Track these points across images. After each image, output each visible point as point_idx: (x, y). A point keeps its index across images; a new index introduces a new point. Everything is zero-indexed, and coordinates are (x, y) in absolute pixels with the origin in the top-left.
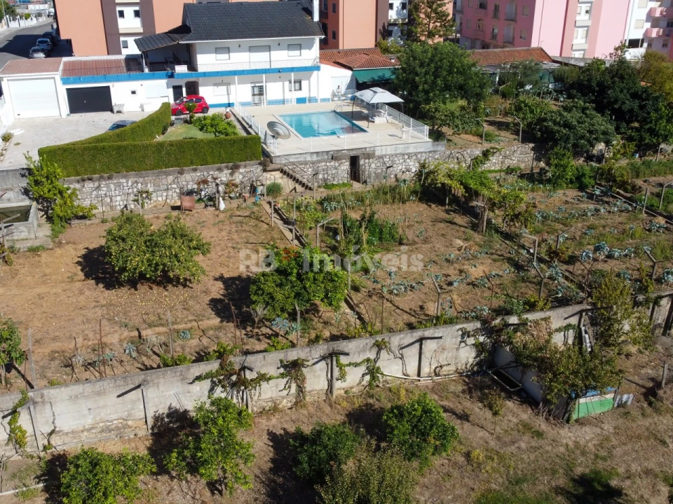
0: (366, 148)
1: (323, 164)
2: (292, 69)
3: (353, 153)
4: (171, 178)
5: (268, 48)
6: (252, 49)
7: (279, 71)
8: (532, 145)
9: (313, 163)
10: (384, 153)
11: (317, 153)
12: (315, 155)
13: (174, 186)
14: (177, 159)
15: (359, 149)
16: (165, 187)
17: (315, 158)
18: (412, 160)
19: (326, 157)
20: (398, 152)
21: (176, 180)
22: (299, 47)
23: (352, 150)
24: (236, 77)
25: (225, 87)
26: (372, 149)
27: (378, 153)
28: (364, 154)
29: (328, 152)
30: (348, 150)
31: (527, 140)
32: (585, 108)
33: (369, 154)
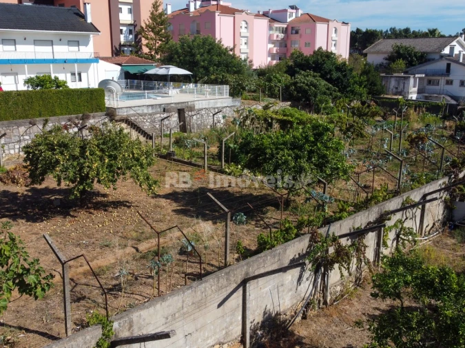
0: (188, 102)
1: (158, 115)
2: (76, 61)
3: (179, 107)
4: (22, 129)
5: (51, 43)
6: (37, 42)
7: (65, 61)
8: (289, 103)
9: (150, 115)
10: (201, 107)
11: (152, 106)
12: (150, 108)
13: (27, 137)
14: (25, 110)
15: (183, 103)
16: (17, 138)
17: (150, 111)
19: (159, 110)
20: (211, 106)
21: (28, 132)
22: (78, 43)
23: (178, 103)
24: (26, 66)
25: (13, 77)
26: (192, 103)
27: (197, 107)
28: (187, 107)
29: (160, 105)
30: (175, 103)
31: (284, 100)
32: (314, 76)
33: (191, 107)
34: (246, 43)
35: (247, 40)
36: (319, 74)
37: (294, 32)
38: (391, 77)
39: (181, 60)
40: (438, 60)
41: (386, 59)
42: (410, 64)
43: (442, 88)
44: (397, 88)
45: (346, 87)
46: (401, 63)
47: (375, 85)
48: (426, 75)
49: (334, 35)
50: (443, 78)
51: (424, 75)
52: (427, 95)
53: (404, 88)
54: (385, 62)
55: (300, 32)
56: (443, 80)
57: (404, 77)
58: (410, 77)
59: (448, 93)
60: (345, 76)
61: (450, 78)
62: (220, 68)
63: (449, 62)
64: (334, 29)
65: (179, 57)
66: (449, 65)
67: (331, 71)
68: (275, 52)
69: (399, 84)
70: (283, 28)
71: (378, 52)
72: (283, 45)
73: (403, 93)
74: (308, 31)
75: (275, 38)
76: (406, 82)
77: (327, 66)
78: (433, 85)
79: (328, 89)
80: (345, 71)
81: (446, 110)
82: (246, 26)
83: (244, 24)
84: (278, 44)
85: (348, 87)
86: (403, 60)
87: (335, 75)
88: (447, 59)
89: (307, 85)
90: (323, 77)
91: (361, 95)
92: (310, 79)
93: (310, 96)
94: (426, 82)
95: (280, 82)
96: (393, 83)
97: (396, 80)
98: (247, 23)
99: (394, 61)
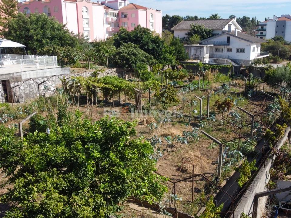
0: (13, 74)
3: (3, 78)
8: (115, 69)
10: (28, 77)
15: (8, 74)
18: (50, 82)
20: (39, 76)
23: (2, 75)
26: (18, 74)
27: (23, 78)
28: (13, 78)
31: (111, 67)
32: (135, 47)
33: (16, 78)
34: (87, 23)
35: (88, 21)
36: (139, 45)
37: (123, 16)
38: (191, 47)
39: (17, 34)
40: (221, 35)
41: (187, 34)
42: (203, 38)
43: (225, 54)
44: (195, 55)
45: (159, 55)
46: (197, 37)
47: (181, 53)
48: (214, 45)
49: (151, 18)
50: (225, 47)
51: (213, 45)
52: (215, 59)
53: (200, 55)
54: (186, 36)
55: (127, 16)
56: (225, 48)
57: (200, 47)
58: (204, 47)
59: (230, 58)
60: (158, 47)
61: (230, 47)
62: (53, 41)
63: (229, 36)
64: (151, 14)
65: (15, 32)
66: (229, 38)
67: (147, 43)
68: (111, 30)
69: (196, 52)
70: (116, 13)
71: (181, 30)
72: (117, 25)
73: (200, 58)
74: (133, 16)
75: (110, 20)
76: (201, 50)
77: (145, 39)
78: (219, 52)
79: (146, 57)
80: (158, 43)
81: (232, 71)
82: (86, 10)
83: (85, 10)
84: (113, 24)
85: (161, 55)
86: (198, 34)
87: (151, 46)
88: (227, 34)
89: (129, 54)
90: (142, 47)
91: (171, 61)
92: (132, 49)
93: (132, 63)
94: (214, 50)
95: (107, 52)
96: (193, 51)
97: (195, 49)
98: (87, 9)
99: (192, 36)
